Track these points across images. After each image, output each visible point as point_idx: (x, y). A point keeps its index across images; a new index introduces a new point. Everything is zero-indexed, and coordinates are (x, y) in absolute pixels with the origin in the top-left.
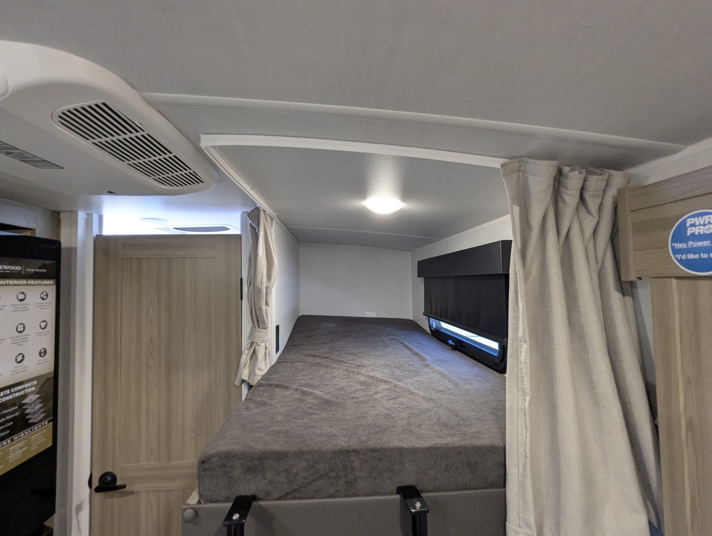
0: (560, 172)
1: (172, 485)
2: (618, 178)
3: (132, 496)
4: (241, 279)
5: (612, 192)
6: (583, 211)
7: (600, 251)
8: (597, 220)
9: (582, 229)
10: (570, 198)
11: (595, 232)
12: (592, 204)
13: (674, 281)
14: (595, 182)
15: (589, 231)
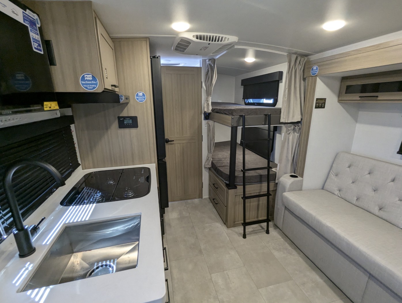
0: (297, 57)
1: (184, 142)
2: (306, 58)
3: (173, 145)
4: (202, 82)
5: (305, 61)
6: (299, 64)
7: (301, 73)
8: (301, 67)
9: (299, 68)
10: (298, 62)
11: (301, 69)
12: (301, 63)
13: (310, 77)
14: (302, 59)
15: (300, 69)
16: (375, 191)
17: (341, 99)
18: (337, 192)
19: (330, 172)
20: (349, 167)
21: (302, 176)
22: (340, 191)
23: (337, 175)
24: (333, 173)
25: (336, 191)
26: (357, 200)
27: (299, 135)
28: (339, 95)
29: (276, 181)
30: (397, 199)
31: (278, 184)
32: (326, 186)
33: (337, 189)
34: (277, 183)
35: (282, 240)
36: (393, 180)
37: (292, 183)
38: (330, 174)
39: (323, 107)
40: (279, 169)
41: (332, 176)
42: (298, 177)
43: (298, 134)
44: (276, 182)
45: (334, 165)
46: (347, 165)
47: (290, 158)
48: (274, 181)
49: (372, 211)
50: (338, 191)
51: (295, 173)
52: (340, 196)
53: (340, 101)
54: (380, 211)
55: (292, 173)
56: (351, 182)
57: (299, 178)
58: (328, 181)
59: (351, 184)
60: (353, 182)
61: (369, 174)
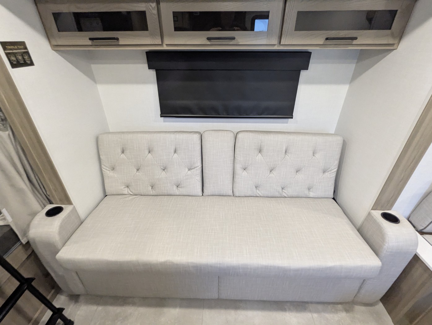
16: (164, 170)
17: (56, 44)
18: (126, 191)
19: (102, 169)
20: (123, 152)
21: (69, 202)
22: (128, 187)
23: (113, 169)
24: (108, 169)
25: (124, 189)
26: (152, 188)
27: (9, 132)
28: (48, 36)
29: (24, 241)
30: (187, 170)
31: (31, 242)
32: (109, 190)
33: (124, 187)
34: (28, 243)
35: (100, 308)
36: (175, 152)
37: (62, 227)
38: (104, 171)
39: (29, 62)
40: (12, 217)
41: (108, 173)
42: (63, 206)
43: (7, 132)
44: (24, 243)
45: (101, 157)
46: (120, 151)
47: (23, 184)
48: (18, 244)
49: (172, 193)
50: (126, 189)
51: (51, 203)
52: (132, 193)
53: (55, 47)
54: (178, 188)
55: (45, 206)
56: (136, 170)
57: (67, 210)
58: (106, 181)
59: (137, 173)
60: (138, 170)
61: (149, 152)
